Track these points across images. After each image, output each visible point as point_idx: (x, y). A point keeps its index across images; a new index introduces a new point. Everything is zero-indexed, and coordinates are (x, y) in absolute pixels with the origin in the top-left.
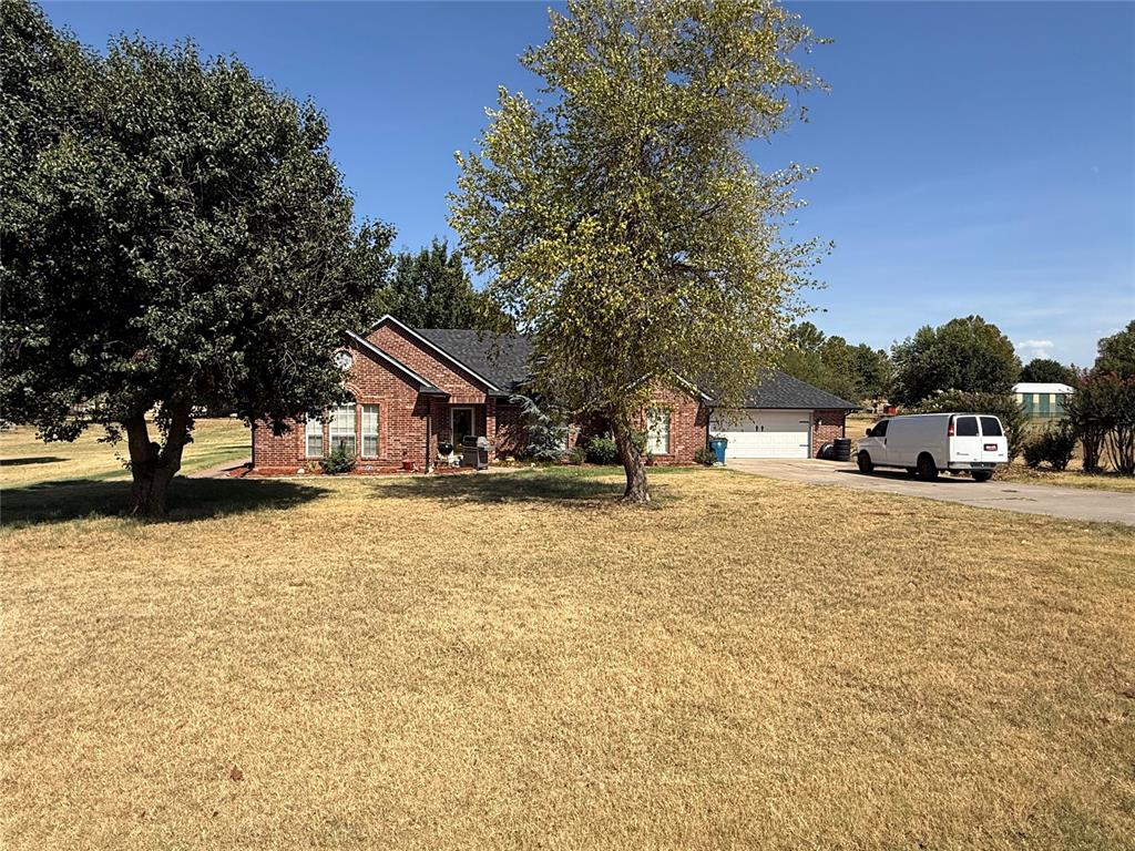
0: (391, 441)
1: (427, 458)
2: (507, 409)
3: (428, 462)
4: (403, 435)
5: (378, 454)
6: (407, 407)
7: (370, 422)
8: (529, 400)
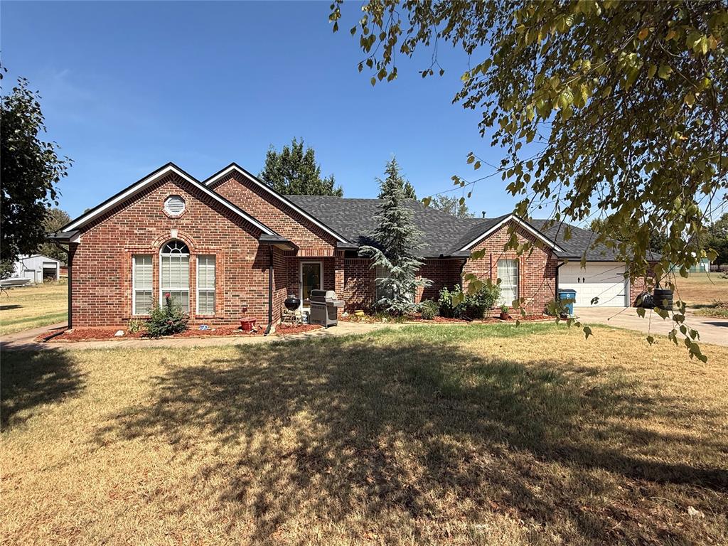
0: (230, 295)
1: (270, 316)
2: (357, 262)
3: (270, 321)
4: (242, 290)
5: (215, 311)
6: (247, 258)
7: (206, 276)
8: (379, 252)
